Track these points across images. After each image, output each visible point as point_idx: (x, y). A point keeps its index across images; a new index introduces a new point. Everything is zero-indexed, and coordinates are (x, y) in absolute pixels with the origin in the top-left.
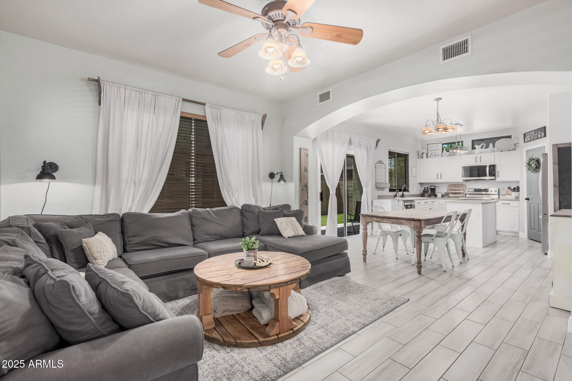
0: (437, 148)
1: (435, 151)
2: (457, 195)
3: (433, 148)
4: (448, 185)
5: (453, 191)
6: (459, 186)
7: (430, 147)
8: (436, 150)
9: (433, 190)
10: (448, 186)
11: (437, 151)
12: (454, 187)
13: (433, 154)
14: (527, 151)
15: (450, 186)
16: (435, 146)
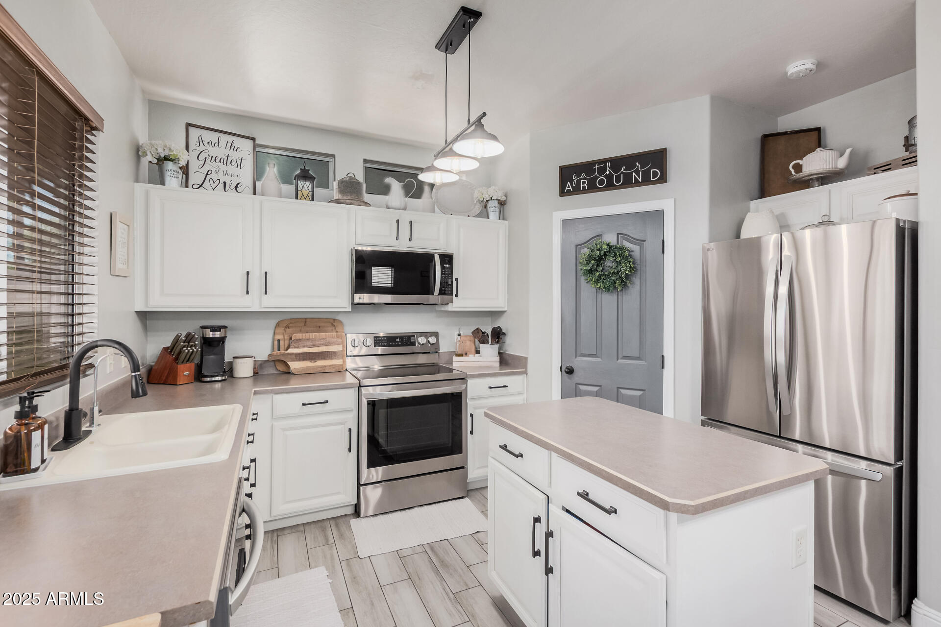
0: (234, 155)
1: (223, 167)
2: (320, 363)
3: (213, 152)
4: (273, 323)
5: (304, 347)
6: (322, 324)
7: (200, 141)
8: (226, 161)
9: (214, 345)
10: (278, 325)
11: (232, 169)
12: (301, 331)
13: (214, 176)
14: (564, 222)
15: (287, 327)
16: (223, 143)
